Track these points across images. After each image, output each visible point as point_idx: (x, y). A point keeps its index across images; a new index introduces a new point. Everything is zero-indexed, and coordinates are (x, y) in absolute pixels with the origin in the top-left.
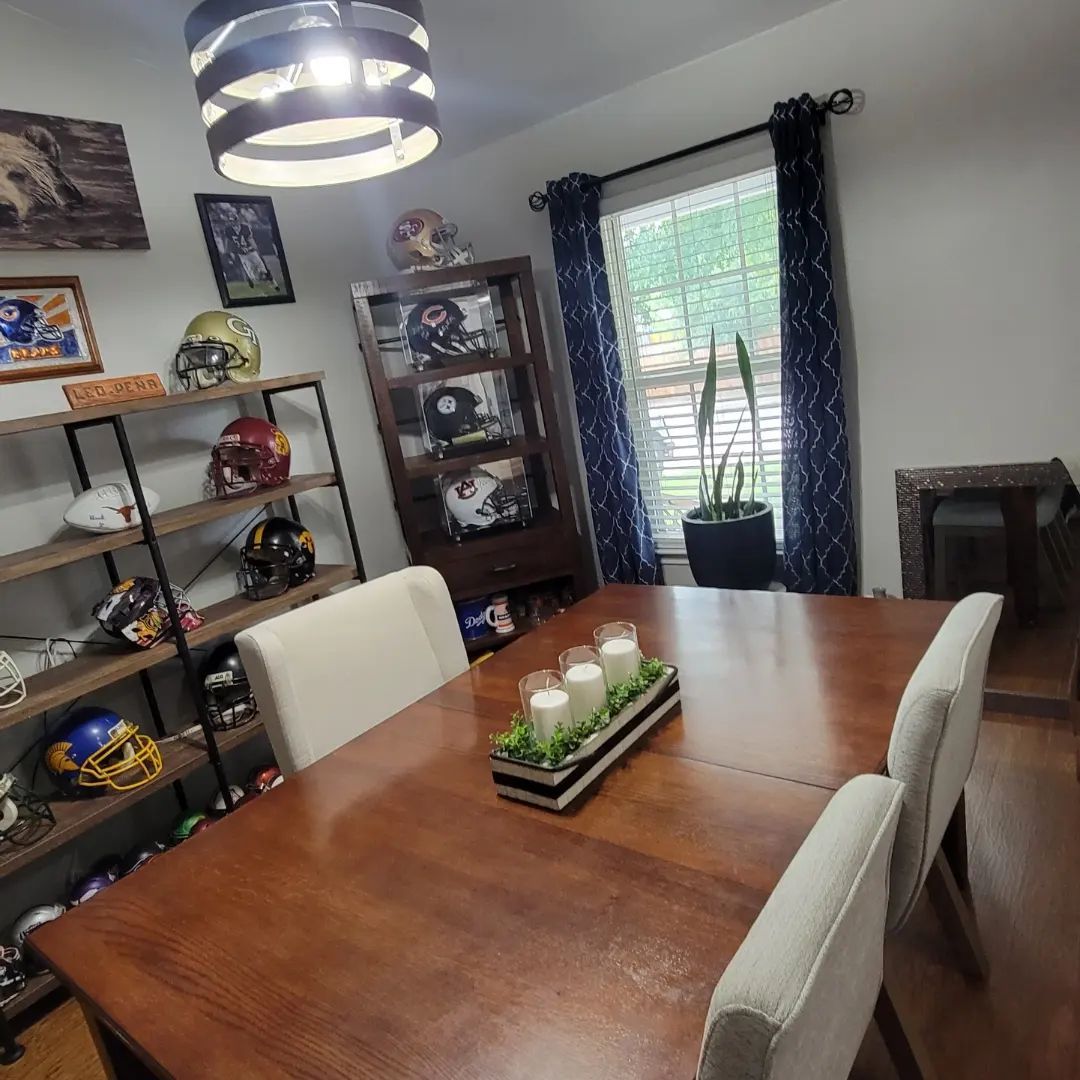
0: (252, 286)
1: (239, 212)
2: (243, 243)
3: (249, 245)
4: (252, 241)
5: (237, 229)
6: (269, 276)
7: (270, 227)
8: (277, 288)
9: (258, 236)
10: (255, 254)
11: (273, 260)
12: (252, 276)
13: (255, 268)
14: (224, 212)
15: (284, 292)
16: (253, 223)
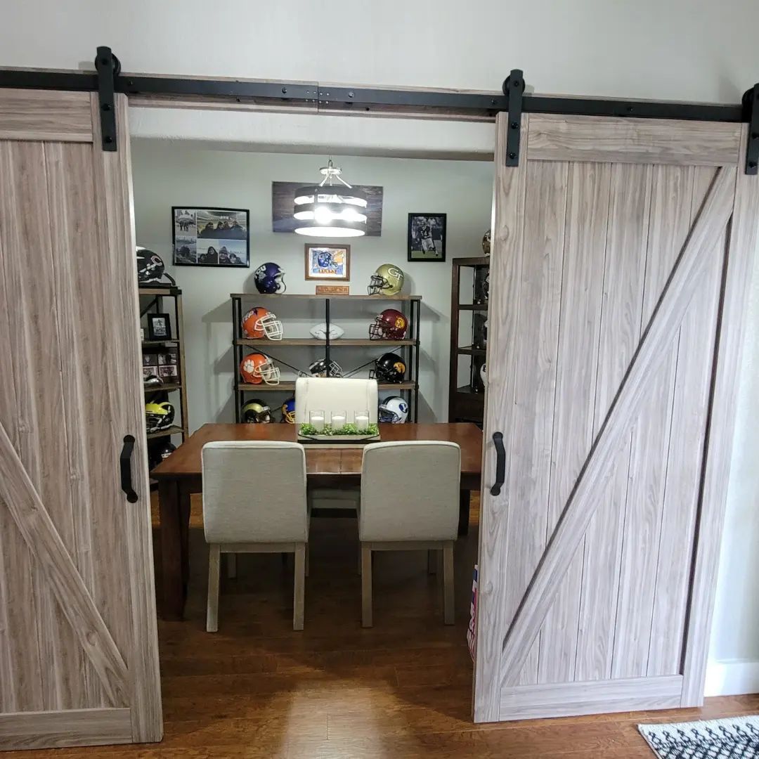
0: (424, 252)
1: (427, 221)
2: (426, 234)
3: (428, 235)
4: (430, 234)
5: (424, 228)
6: (434, 249)
7: (441, 227)
8: (437, 255)
9: (434, 231)
10: (430, 239)
11: (439, 243)
12: (425, 248)
13: (428, 245)
14: (420, 221)
15: (440, 256)
16: (433, 225)
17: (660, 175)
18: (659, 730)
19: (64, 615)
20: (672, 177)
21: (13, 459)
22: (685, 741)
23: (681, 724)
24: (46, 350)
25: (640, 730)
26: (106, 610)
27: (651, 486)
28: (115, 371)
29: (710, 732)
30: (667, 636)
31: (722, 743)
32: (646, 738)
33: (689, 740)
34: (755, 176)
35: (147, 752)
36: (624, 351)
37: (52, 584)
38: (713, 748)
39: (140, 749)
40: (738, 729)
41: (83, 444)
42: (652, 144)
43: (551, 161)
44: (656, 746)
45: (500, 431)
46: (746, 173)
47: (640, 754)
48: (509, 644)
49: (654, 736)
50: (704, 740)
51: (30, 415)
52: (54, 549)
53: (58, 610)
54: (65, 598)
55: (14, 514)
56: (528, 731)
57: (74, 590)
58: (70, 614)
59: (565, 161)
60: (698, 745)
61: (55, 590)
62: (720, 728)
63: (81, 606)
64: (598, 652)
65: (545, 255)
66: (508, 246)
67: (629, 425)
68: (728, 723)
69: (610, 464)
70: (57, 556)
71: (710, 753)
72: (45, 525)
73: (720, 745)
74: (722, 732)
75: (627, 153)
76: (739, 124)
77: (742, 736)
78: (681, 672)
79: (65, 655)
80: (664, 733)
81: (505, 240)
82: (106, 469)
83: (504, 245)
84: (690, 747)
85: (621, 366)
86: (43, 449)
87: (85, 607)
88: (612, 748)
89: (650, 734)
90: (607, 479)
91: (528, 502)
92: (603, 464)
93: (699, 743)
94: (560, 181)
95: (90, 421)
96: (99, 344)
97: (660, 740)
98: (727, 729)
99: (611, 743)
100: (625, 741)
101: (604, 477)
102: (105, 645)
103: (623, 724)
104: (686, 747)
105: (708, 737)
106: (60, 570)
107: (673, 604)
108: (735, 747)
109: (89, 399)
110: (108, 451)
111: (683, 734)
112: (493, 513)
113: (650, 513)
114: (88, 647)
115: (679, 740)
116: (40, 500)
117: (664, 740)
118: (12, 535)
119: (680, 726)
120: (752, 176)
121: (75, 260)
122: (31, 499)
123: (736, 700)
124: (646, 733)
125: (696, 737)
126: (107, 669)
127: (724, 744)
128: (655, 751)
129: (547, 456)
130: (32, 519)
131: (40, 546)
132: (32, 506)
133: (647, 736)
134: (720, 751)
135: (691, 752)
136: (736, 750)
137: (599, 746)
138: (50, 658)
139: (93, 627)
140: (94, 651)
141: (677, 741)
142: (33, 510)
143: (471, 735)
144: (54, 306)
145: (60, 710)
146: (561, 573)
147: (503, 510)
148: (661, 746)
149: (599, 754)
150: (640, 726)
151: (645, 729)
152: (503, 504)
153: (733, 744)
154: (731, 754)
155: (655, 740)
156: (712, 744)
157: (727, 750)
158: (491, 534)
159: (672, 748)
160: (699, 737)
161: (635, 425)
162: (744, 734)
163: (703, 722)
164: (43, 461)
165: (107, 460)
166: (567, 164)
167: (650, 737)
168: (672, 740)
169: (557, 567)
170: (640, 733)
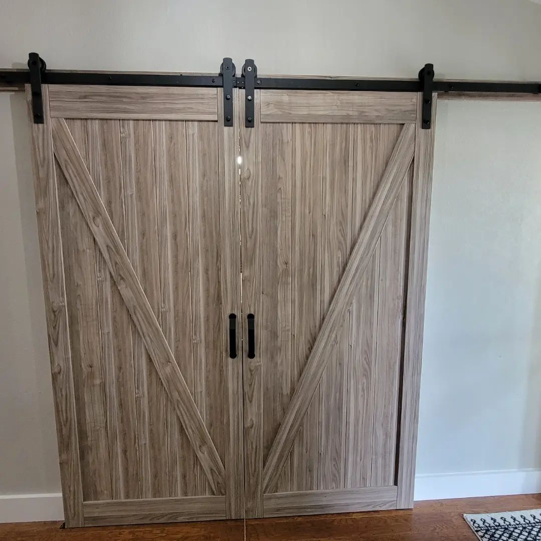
17: (359, 130)
18: (478, 518)
19: (185, 432)
20: (368, 132)
21: (157, 329)
22: (496, 526)
23: (493, 514)
24: (180, 258)
25: (465, 518)
26: (212, 430)
27: (366, 351)
28: (225, 271)
29: (515, 520)
30: (384, 458)
31: (523, 527)
32: (469, 523)
33: (499, 525)
34: (429, 130)
35: (125, 531)
36: (340, 256)
37: (178, 412)
38: (516, 531)
39: (121, 529)
40: (534, 518)
41: (202, 320)
42: (351, 109)
43: (279, 123)
44: (476, 529)
45: (252, 313)
46: (423, 128)
47: (464, 534)
48: (267, 464)
49: (474, 522)
50: (510, 525)
51: (169, 300)
52: (181, 389)
53: (182, 430)
54: (187, 422)
55: (157, 365)
56: (386, 518)
57: (193, 416)
58: (189, 432)
59: (289, 123)
60: (506, 529)
61: (181, 417)
62: (522, 516)
63: (197, 428)
64: (334, 468)
65: (278, 189)
66: (250, 182)
67: (346, 307)
68: (527, 514)
69: (334, 336)
70: (183, 394)
71: (514, 534)
72: (176, 373)
73: (521, 528)
74: (523, 520)
75: (333, 115)
76: (415, 93)
77: (537, 522)
78: (396, 483)
79: (184, 460)
80: (481, 520)
81: (248, 179)
82: (216, 336)
83: (247, 182)
84: (500, 530)
85: (338, 266)
86: (176, 323)
87: (200, 428)
88: (445, 530)
89: (472, 520)
90: (333, 346)
91: (277, 363)
92: (329, 336)
93: (506, 527)
94: (287, 136)
95: (207, 304)
96: (215, 254)
97: (479, 525)
98: (527, 518)
99: (444, 527)
100: (454, 525)
101: (330, 345)
102: (211, 453)
103: (453, 514)
104: (497, 530)
105: (512, 523)
106: (184, 402)
107: (387, 435)
108: (532, 530)
109: (207, 290)
110: (218, 324)
111: (495, 521)
112: (251, 371)
113: (365, 370)
114: (200, 455)
115: (492, 525)
116: (173, 357)
117: (481, 525)
118: (154, 380)
119: (493, 515)
120: (427, 130)
121: (202, 199)
122: (168, 357)
123: (533, 497)
124: (469, 520)
125: (504, 523)
126: (211, 470)
127: (525, 528)
128: (475, 532)
129: (288, 330)
130: (168, 370)
131: (172, 387)
132: (168, 361)
133: (470, 522)
134: (521, 532)
135: (501, 533)
136: (533, 532)
137: (435, 529)
138: (174, 462)
139: (204, 442)
140: (203, 456)
141: (491, 526)
142: (169, 363)
143: (347, 521)
144: (187, 228)
145: (180, 497)
146: (303, 413)
147: (258, 368)
148: (480, 529)
149: (436, 534)
150: (465, 515)
151: (469, 517)
152: (258, 364)
153: (530, 528)
154: (528, 535)
155: (475, 525)
156: (516, 528)
157: (526, 532)
158: (250, 385)
159: (487, 530)
160: (506, 523)
161: (351, 308)
162: (539, 521)
163: (510, 512)
164: (176, 331)
165: (217, 330)
166: (291, 124)
167: (472, 523)
168: (488, 525)
169: (300, 408)
170: (465, 520)
